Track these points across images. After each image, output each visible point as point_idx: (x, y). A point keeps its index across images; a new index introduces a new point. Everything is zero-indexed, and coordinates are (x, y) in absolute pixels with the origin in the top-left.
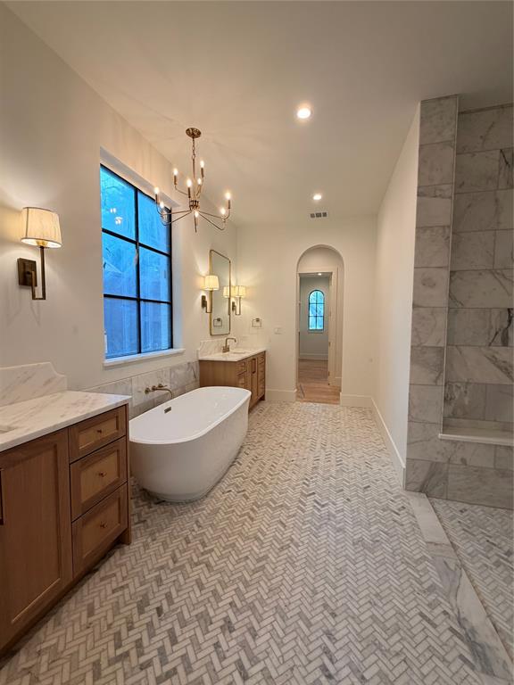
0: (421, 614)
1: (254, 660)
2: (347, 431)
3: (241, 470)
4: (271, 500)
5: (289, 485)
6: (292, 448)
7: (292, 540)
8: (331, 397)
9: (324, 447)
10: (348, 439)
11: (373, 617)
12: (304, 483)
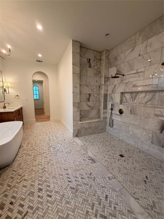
0: (83, 160)
1: (51, 192)
2: (55, 127)
3: (24, 148)
4: (39, 153)
5: (43, 147)
6: (40, 136)
7: (50, 160)
8: (47, 119)
9: (50, 133)
10: (56, 129)
11: (75, 165)
12: (48, 145)
